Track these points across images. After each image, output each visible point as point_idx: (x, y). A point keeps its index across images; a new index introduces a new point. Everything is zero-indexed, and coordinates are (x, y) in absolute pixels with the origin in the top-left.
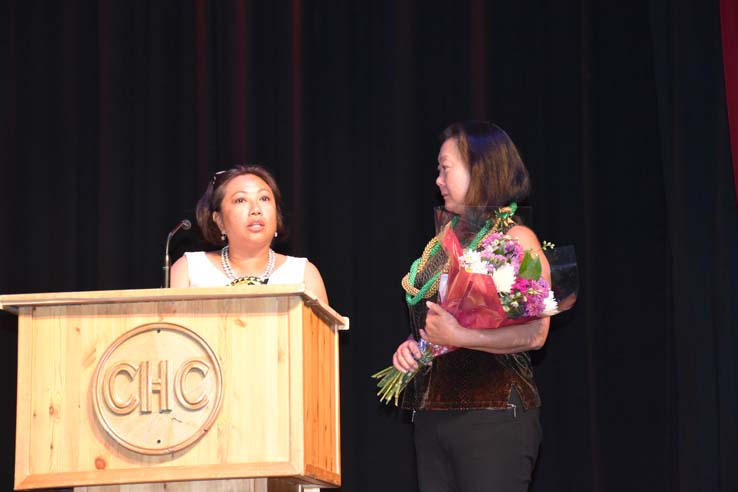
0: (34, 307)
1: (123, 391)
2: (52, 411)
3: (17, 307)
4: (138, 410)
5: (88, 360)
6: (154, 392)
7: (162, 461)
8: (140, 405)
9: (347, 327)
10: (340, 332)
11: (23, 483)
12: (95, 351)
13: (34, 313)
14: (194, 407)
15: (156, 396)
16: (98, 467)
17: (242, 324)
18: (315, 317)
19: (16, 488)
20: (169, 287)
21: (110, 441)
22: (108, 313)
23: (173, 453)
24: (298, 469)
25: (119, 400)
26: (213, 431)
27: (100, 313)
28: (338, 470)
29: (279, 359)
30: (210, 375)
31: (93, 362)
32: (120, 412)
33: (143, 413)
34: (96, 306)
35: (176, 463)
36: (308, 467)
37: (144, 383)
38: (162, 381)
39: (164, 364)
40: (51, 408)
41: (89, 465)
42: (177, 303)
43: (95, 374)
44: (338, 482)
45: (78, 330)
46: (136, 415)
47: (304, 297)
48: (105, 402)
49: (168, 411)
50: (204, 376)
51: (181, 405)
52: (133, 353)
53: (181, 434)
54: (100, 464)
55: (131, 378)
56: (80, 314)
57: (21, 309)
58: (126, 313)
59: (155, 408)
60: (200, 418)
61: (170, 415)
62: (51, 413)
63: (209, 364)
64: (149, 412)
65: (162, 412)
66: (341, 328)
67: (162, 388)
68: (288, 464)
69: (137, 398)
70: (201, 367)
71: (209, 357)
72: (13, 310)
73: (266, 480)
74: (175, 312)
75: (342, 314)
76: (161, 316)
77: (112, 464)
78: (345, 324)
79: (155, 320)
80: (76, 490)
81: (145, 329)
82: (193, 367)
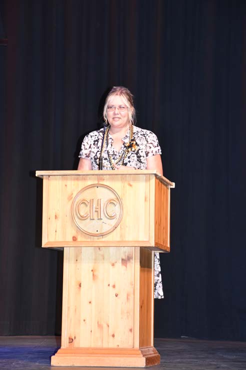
0: (49, 176)
1: (84, 210)
3: (42, 176)
4: (89, 218)
5: (70, 198)
6: (96, 211)
7: (98, 239)
8: (90, 216)
9: (174, 187)
10: (171, 189)
11: (45, 244)
12: (72, 194)
13: (50, 178)
14: (111, 218)
15: (96, 213)
16: (74, 240)
17: (131, 185)
18: (160, 183)
19: (43, 246)
20: (102, 169)
21: (79, 229)
22: (77, 179)
23: (102, 236)
24: (153, 244)
25: (82, 214)
26: (119, 228)
27: (74, 179)
28: (169, 246)
29: (145, 200)
30: (118, 205)
31: (72, 198)
32: (82, 218)
33: (91, 219)
34: (73, 176)
35: (104, 239)
36: (156, 244)
37: (92, 208)
38: (99, 207)
39: (99, 201)
40: (56, 216)
41: (71, 239)
42: (105, 176)
43: (73, 203)
44: (169, 250)
45: (66, 186)
46: (88, 220)
47: (156, 175)
48: (76, 214)
49: (102, 219)
50: (115, 206)
51: (106, 217)
52: (87, 195)
53: (106, 228)
54: (75, 239)
55: (87, 206)
56: (67, 179)
57: (44, 177)
58: (85, 179)
60: (113, 222)
61: (102, 221)
62: (56, 218)
64: (93, 219)
65: (98, 219)
66: (171, 187)
67: (99, 210)
68: (148, 241)
69: (89, 213)
70: (114, 202)
71: (118, 198)
72: (40, 177)
73: (139, 248)
74: (104, 180)
75: (172, 181)
76: (98, 181)
77: (79, 239)
78: (173, 185)
79: (96, 182)
80: (65, 248)
81: (92, 186)
82: (111, 202)
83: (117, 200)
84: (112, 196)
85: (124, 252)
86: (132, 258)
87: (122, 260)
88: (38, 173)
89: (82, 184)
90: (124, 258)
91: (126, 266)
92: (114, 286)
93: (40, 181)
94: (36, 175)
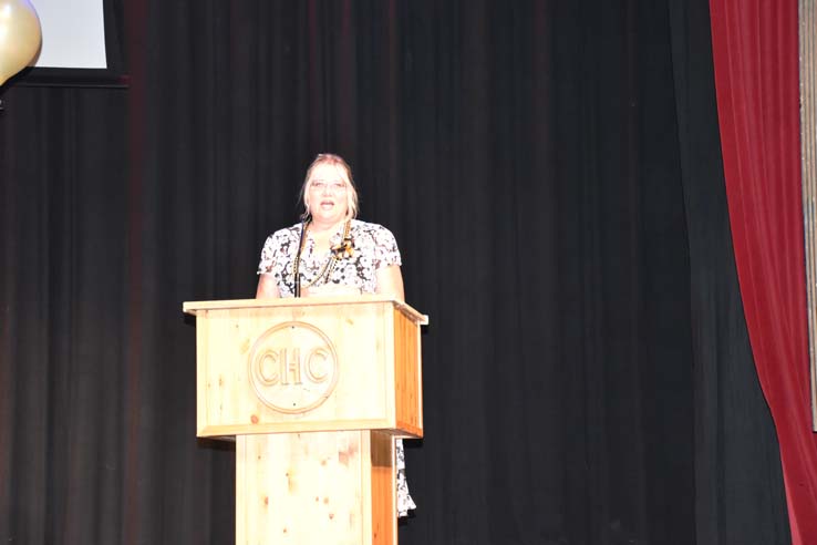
0: (207, 310)
1: (269, 369)
2: (221, 383)
3: (195, 310)
4: (280, 382)
5: (245, 348)
7: (297, 418)
8: (281, 379)
9: (426, 323)
10: (422, 326)
11: (204, 431)
12: (249, 341)
13: (208, 314)
14: (319, 380)
15: (292, 373)
16: (253, 421)
17: (351, 323)
18: (403, 318)
19: (200, 433)
21: (262, 403)
22: (257, 315)
24: (392, 424)
25: (268, 374)
26: (332, 398)
27: (251, 315)
28: (421, 426)
29: (378, 347)
30: (330, 358)
31: (248, 348)
32: (268, 383)
33: (283, 384)
34: (249, 310)
35: (309, 417)
36: (398, 423)
37: (283, 364)
38: (297, 362)
39: (297, 351)
40: (220, 381)
41: (249, 421)
42: (305, 308)
43: (250, 357)
44: (421, 434)
45: (237, 326)
46: (277, 387)
47: (395, 304)
48: (257, 377)
49: (300, 383)
50: (325, 359)
51: (309, 379)
52: (276, 342)
53: (309, 399)
54: (255, 420)
55: (275, 361)
56: (239, 315)
57: (198, 312)
58: (270, 314)
59: (291, 381)
60: (323, 388)
61: (303, 386)
62: (220, 384)
63: (328, 350)
64: (287, 384)
65: (296, 384)
66: (422, 323)
67: (295, 367)
68: (385, 420)
69: (279, 374)
70: (322, 352)
71: (329, 346)
72: (192, 312)
73: (369, 432)
74: (304, 314)
75: (423, 313)
76: (294, 317)
77: (263, 419)
78: (425, 320)
79: (290, 319)
80: (238, 437)
81: (283, 326)
82: (317, 353)
83: (328, 349)
84: (320, 343)
85: (341, 441)
86: (357, 451)
87: (340, 453)
88: (188, 306)
89: (266, 323)
90: (343, 450)
91: (347, 464)
92: (326, 501)
93: (191, 320)
94: (185, 310)
